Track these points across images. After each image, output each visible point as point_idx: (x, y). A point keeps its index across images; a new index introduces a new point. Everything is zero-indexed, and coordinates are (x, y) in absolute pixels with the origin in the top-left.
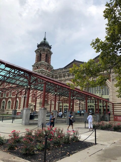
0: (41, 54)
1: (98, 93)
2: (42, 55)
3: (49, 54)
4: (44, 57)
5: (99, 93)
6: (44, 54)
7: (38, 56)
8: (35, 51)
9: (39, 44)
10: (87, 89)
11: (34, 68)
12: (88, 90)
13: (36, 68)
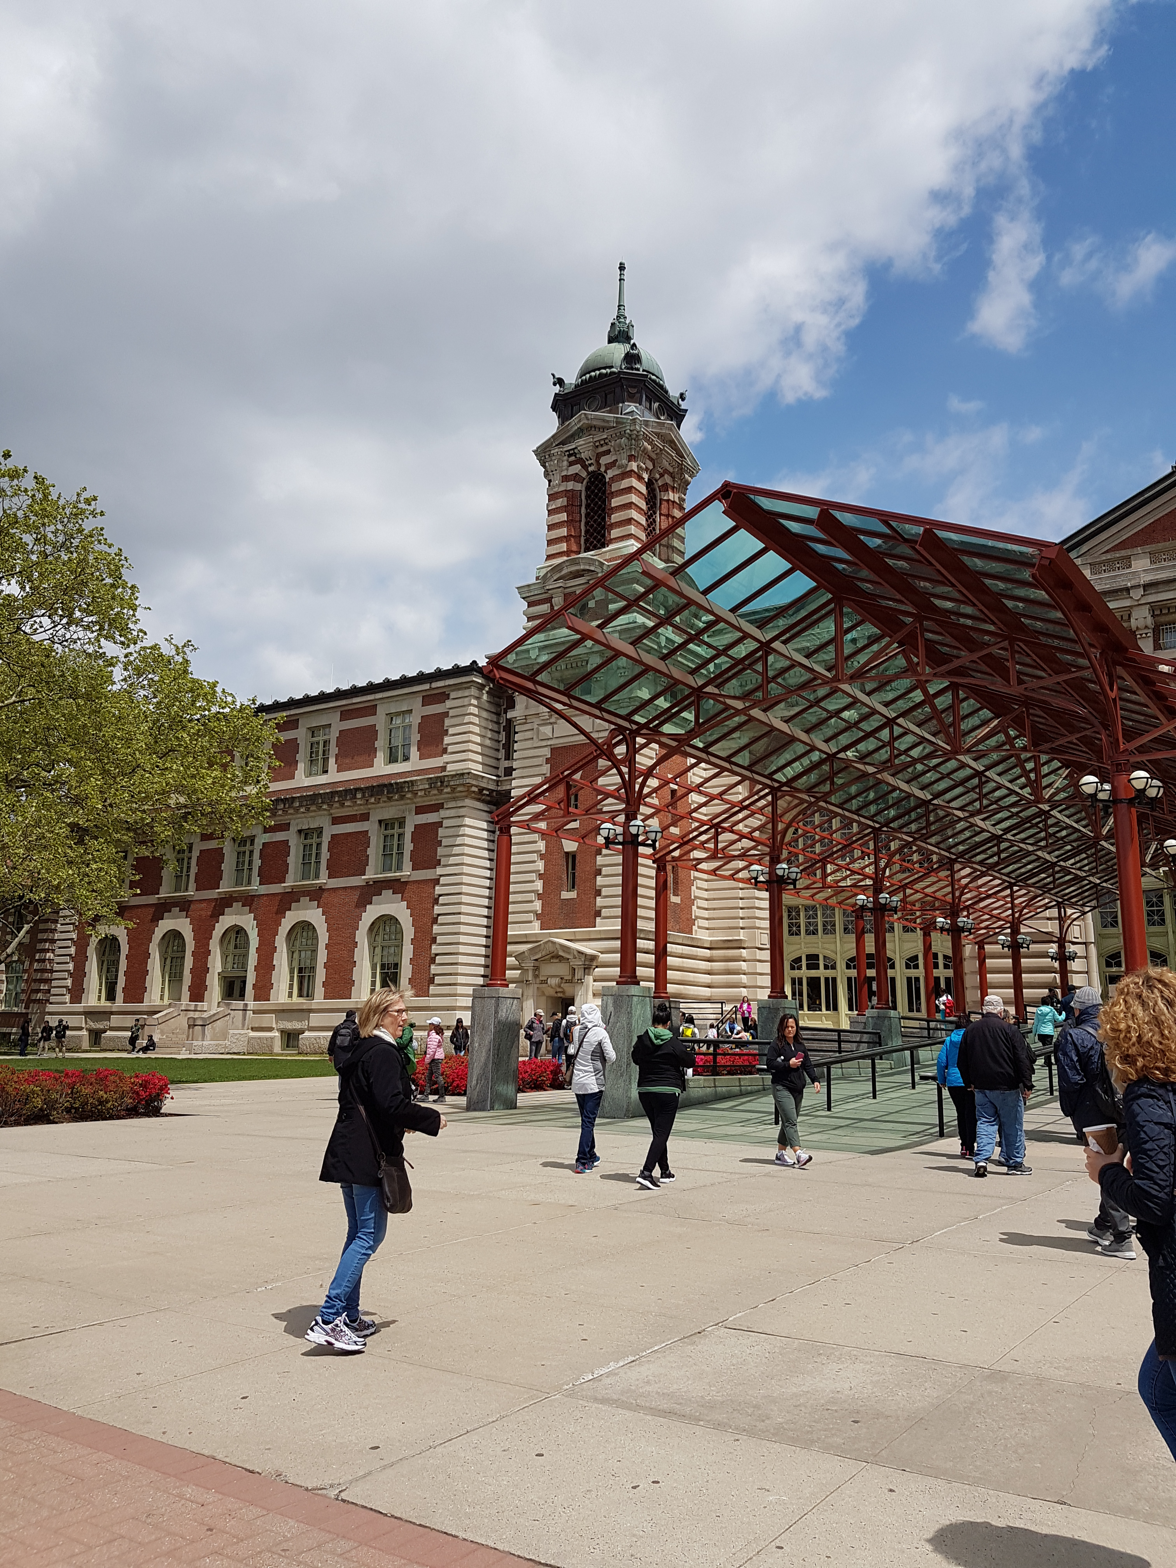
0: (598, 482)
2: (612, 488)
4: (637, 510)
8: (541, 453)
9: (571, 379)
11: (544, 608)
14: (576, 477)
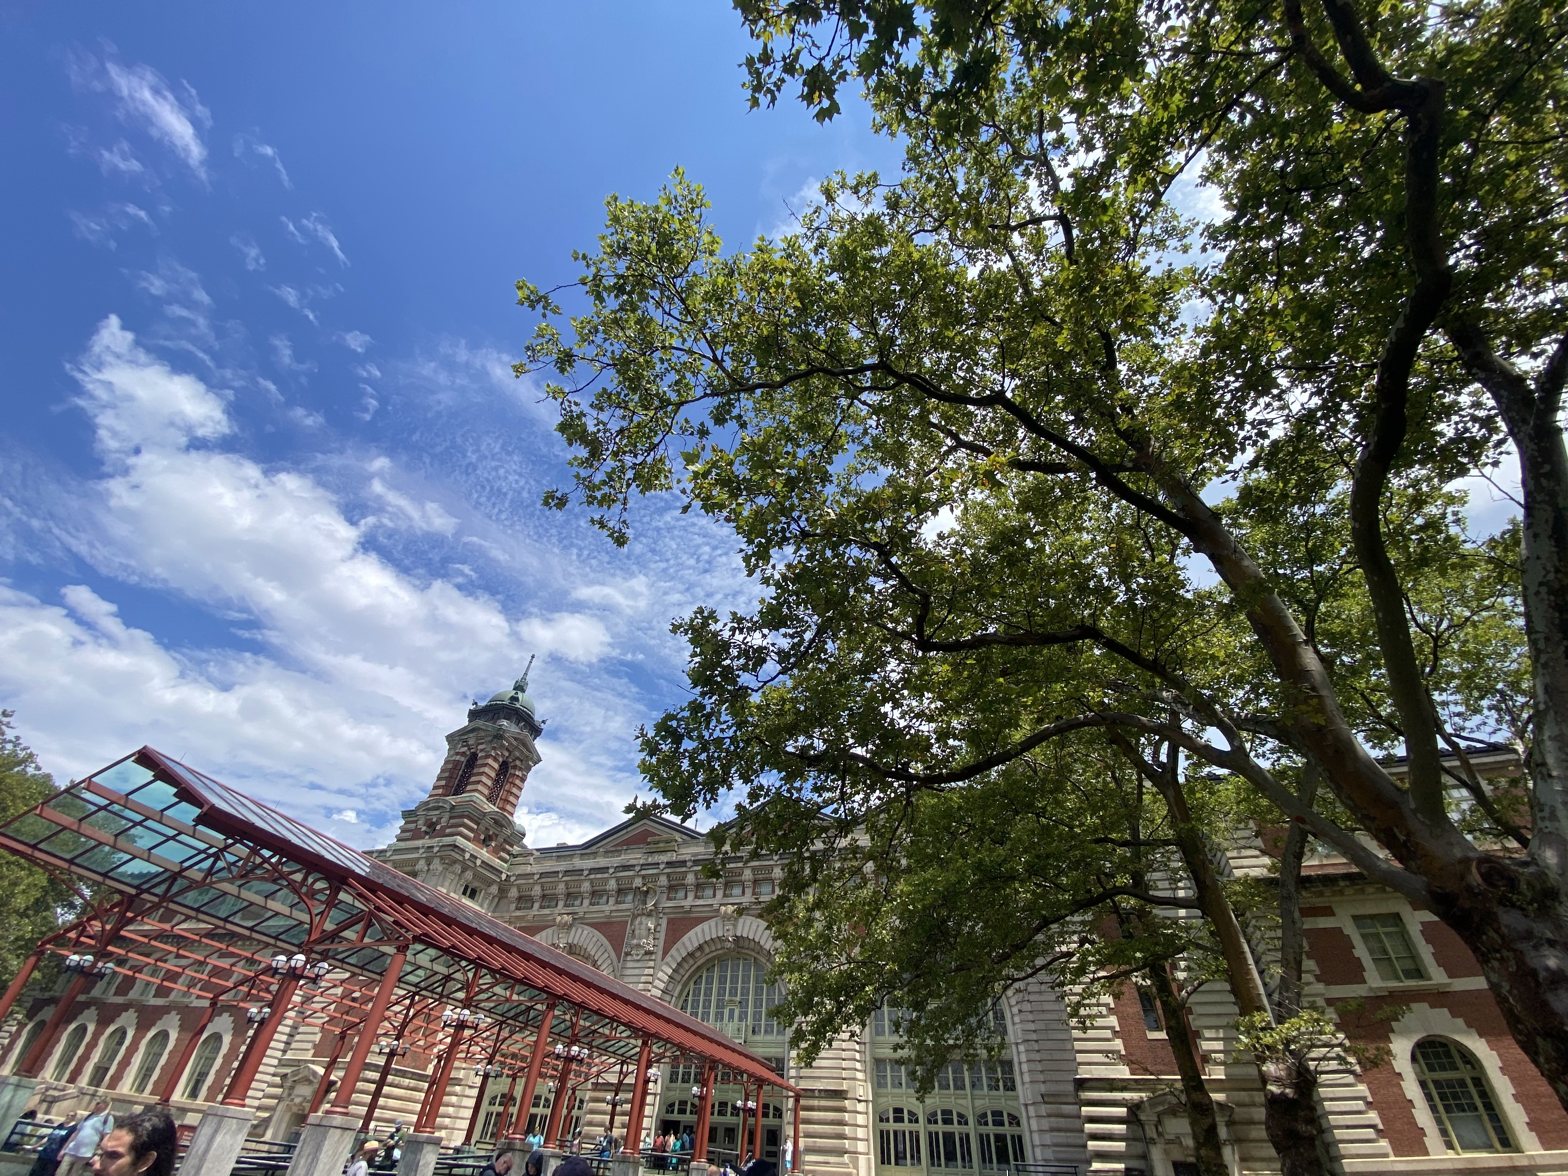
0: (473, 758)
1: (731, 1017)
2: (479, 762)
3: (518, 763)
4: (489, 776)
5: (740, 1020)
6: (495, 759)
7: (457, 764)
8: (450, 738)
9: (482, 704)
10: (679, 987)
11: (413, 826)
12: (683, 998)
13: (424, 828)
14: (463, 754)
